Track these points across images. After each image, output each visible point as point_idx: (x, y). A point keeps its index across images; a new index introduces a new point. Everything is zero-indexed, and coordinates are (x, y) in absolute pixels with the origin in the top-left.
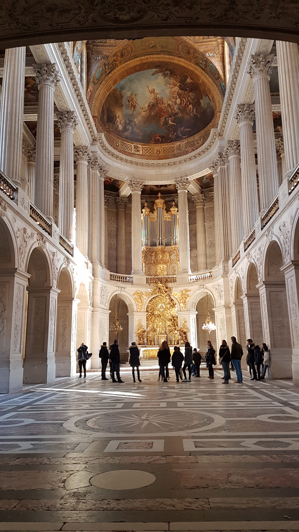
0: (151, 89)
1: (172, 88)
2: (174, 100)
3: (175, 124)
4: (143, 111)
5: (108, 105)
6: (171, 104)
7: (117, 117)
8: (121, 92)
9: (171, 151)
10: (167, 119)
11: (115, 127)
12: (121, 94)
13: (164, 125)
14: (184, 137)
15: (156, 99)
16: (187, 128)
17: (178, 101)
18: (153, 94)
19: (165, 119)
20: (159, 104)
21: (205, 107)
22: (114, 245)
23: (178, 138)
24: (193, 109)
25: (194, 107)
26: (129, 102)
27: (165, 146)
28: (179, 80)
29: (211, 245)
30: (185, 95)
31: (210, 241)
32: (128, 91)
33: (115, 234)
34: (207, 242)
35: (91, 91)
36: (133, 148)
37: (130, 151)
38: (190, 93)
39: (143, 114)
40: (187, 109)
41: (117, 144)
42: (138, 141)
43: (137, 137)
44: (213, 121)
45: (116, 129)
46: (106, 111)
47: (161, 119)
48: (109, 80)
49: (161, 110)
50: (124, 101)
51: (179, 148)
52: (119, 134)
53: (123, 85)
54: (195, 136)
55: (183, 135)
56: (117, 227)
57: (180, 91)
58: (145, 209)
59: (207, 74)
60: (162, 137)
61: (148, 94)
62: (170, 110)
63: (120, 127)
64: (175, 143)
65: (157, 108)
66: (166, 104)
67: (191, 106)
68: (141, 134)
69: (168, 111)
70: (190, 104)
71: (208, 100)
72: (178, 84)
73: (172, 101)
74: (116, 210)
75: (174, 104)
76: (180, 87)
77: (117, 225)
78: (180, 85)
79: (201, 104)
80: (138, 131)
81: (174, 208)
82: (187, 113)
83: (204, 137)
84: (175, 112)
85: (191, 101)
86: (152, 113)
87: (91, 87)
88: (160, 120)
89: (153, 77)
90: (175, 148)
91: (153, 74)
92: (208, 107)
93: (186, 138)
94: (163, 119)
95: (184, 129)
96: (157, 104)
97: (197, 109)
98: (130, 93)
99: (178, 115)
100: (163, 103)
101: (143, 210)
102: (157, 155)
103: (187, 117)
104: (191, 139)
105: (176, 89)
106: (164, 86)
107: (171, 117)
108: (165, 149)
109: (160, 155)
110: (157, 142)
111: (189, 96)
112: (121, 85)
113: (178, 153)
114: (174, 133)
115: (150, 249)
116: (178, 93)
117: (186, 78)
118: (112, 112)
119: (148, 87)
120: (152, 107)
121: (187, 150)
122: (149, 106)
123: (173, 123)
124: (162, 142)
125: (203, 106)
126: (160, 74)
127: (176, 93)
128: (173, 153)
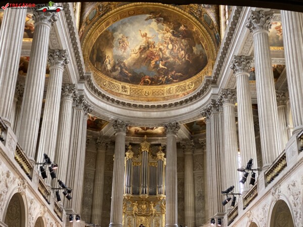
0: (143, 33)
1: (164, 34)
2: (166, 45)
3: (166, 68)
4: (133, 53)
5: (98, 45)
6: (163, 49)
7: (106, 57)
8: (112, 34)
9: (161, 94)
10: (158, 62)
11: (103, 67)
12: (112, 36)
13: (154, 68)
14: (175, 81)
15: (148, 43)
16: (179, 73)
17: (170, 46)
18: (144, 38)
19: (156, 62)
20: (150, 48)
21: (197, 54)
22: (90, 190)
23: (168, 82)
24: (185, 55)
25: (186, 53)
26: (120, 43)
27: (155, 88)
28: (172, 27)
29: (200, 197)
30: (178, 41)
31: (199, 192)
32: (120, 34)
33: (93, 178)
34: (196, 194)
35: (83, 31)
36: (121, 88)
37: (117, 91)
38: (183, 40)
39: (134, 56)
40: (179, 55)
41: (105, 84)
42: (126, 81)
43: (126, 78)
44: (206, 68)
45: (105, 68)
46: (96, 51)
47: (152, 62)
48: (101, 21)
49: (152, 54)
50: (115, 42)
51: (169, 91)
52: (108, 73)
53: (115, 27)
54: (186, 81)
55: (174, 79)
56: (95, 169)
57: (173, 37)
58: (129, 152)
59: (201, 23)
60: (152, 79)
61: (140, 38)
62: (161, 54)
63: (109, 67)
64: (165, 86)
65: (148, 52)
66: (157, 48)
67: (183, 52)
68: (129, 74)
69: (159, 55)
70: (182, 50)
71: (201, 48)
72: (171, 31)
73: (164, 46)
74: (96, 152)
75: (166, 49)
76: (173, 34)
77: (95, 168)
78: (173, 32)
79: (194, 52)
80: (127, 72)
81: (161, 153)
82: (178, 58)
83: (195, 83)
84: (166, 57)
85: (184, 47)
86: (143, 56)
87: (83, 27)
88: (150, 63)
89: (146, 22)
90: (165, 91)
91: (147, 20)
92: (200, 55)
93: (176, 82)
94: (153, 62)
95: (175, 73)
96: (148, 47)
97: (189, 55)
98: (122, 35)
99: (169, 60)
100: (154, 47)
101: (127, 154)
102: (145, 96)
103: (178, 62)
104: (182, 84)
105: (169, 35)
106: (157, 32)
107: (162, 61)
108: (154, 91)
109: (149, 96)
110: (146, 83)
111: (182, 42)
112: (114, 27)
113: (168, 96)
114: (164, 77)
115: (131, 197)
116: (170, 39)
117: (180, 25)
118: (102, 52)
119: (140, 31)
120: (143, 50)
121: (177, 94)
122: (140, 49)
123: (164, 67)
124: (151, 84)
125: (196, 53)
126: (154, 20)
127: (168, 38)
128: (162, 96)
